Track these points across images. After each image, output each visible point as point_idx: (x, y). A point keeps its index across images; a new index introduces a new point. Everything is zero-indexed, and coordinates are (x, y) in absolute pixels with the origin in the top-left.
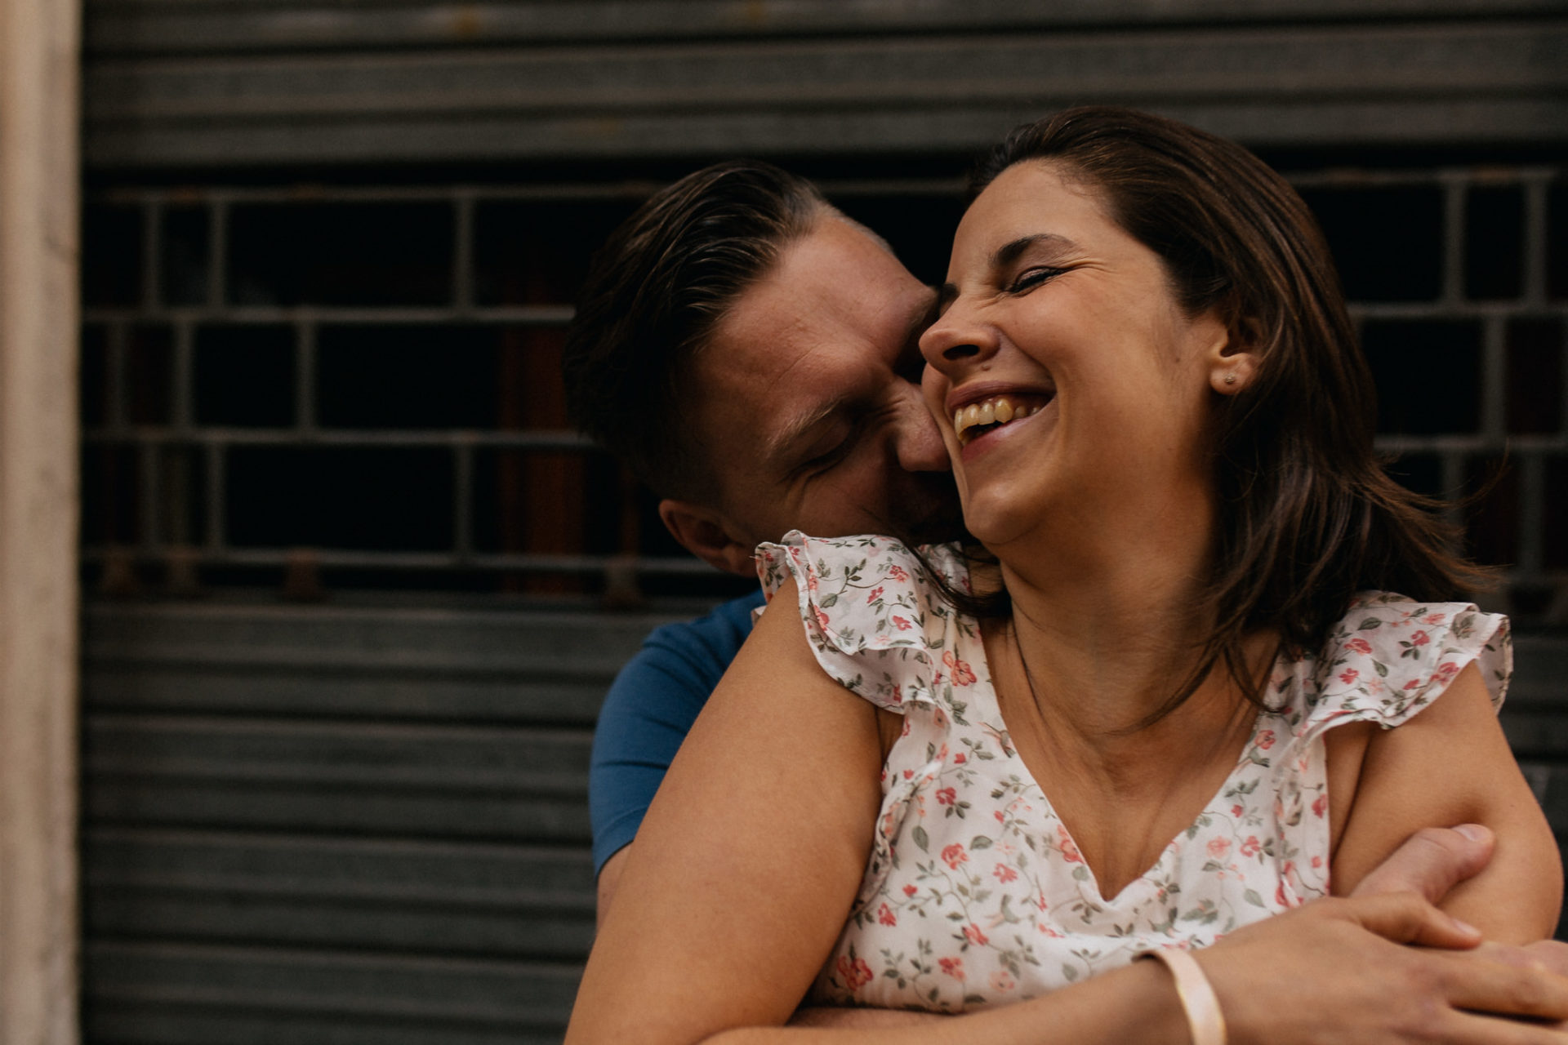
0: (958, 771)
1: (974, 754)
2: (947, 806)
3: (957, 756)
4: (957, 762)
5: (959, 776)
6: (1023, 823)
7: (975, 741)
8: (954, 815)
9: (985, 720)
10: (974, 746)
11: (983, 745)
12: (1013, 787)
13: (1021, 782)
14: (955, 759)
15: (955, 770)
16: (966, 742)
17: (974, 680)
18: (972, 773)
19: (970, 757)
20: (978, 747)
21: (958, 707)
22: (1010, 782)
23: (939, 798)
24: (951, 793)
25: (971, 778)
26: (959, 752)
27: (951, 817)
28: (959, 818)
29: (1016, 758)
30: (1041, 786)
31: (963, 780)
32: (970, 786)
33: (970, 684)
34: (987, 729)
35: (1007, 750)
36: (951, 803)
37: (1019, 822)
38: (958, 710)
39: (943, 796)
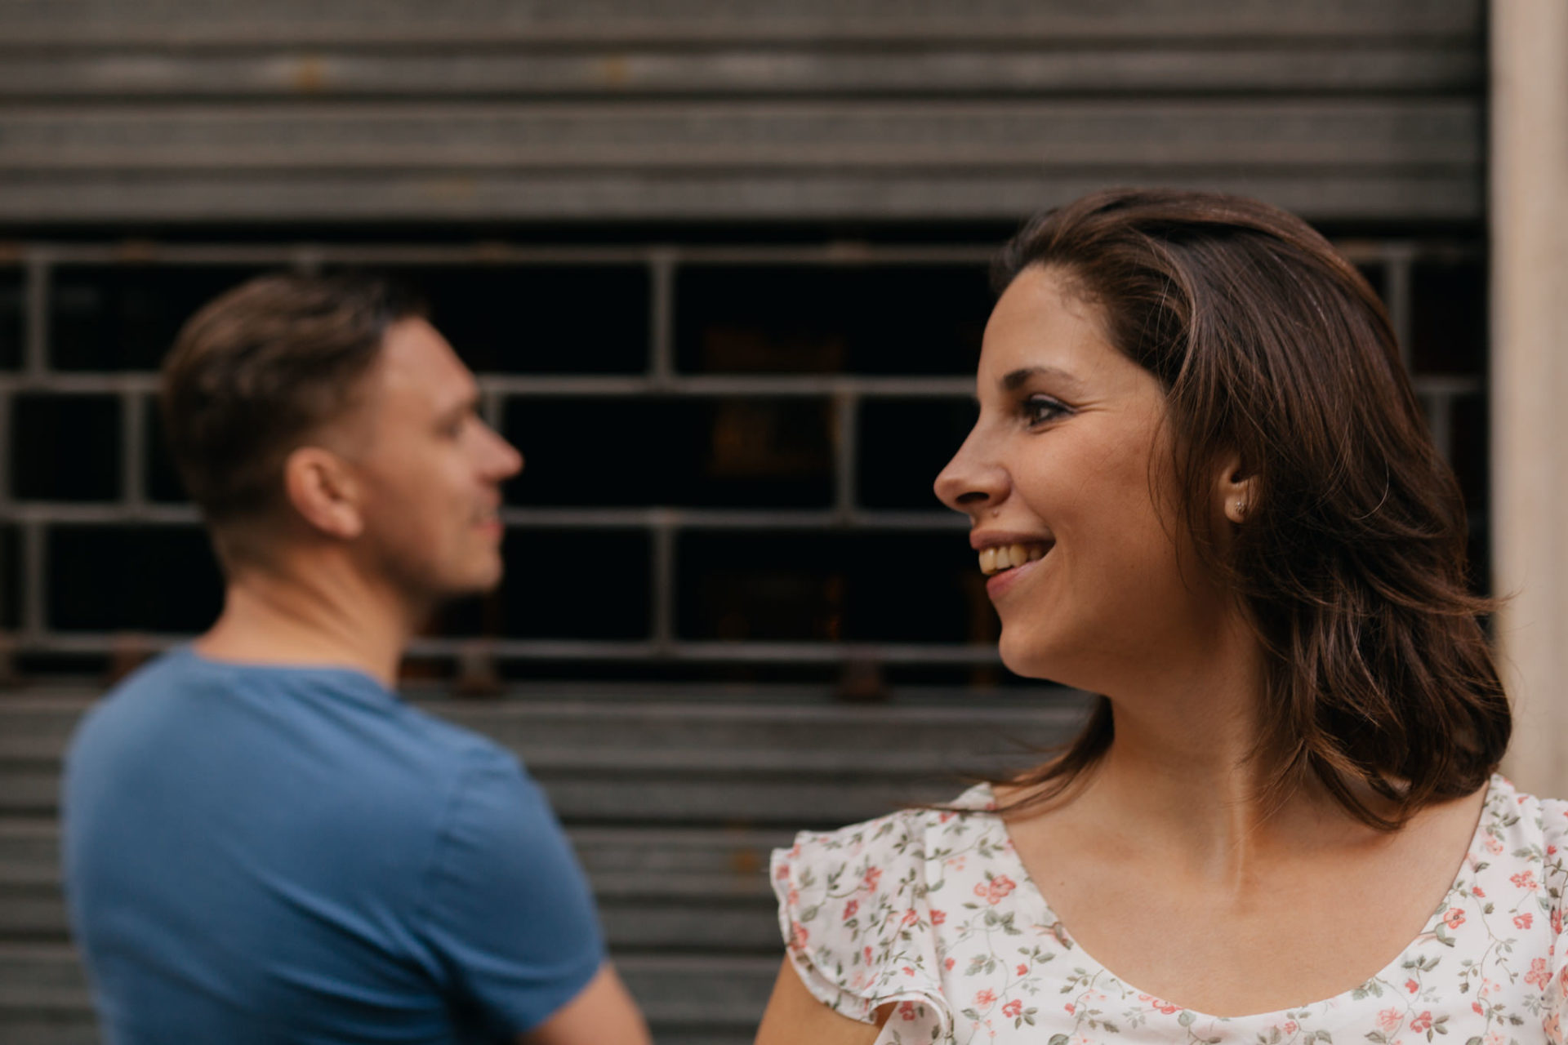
0: (1023, 982)
1: (1034, 961)
2: (1014, 1017)
3: (1019, 967)
4: (1020, 974)
5: (1025, 987)
6: (1097, 1012)
7: (1031, 948)
8: (1024, 1024)
9: (1034, 922)
10: (1032, 953)
11: (1041, 949)
12: (1081, 980)
13: (1087, 973)
14: (1017, 971)
15: (1020, 981)
16: (1024, 951)
17: (1013, 886)
18: (1036, 980)
19: (1031, 965)
20: (1037, 952)
21: (1006, 919)
22: (1077, 976)
23: (1005, 1012)
24: (1017, 1005)
25: (1036, 985)
26: (1020, 963)
27: (1020, 1027)
28: (1029, 1026)
29: (1076, 947)
30: (1110, 969)
31: (1029, 989)
32: (1037, 993)
33: (1011, 891)
34: (1039, 930)
35: (1065, 943)
36: (1018, 1013)
37: (1093, 1012)
38: (1008, 922)
39: (1009, 1009)
